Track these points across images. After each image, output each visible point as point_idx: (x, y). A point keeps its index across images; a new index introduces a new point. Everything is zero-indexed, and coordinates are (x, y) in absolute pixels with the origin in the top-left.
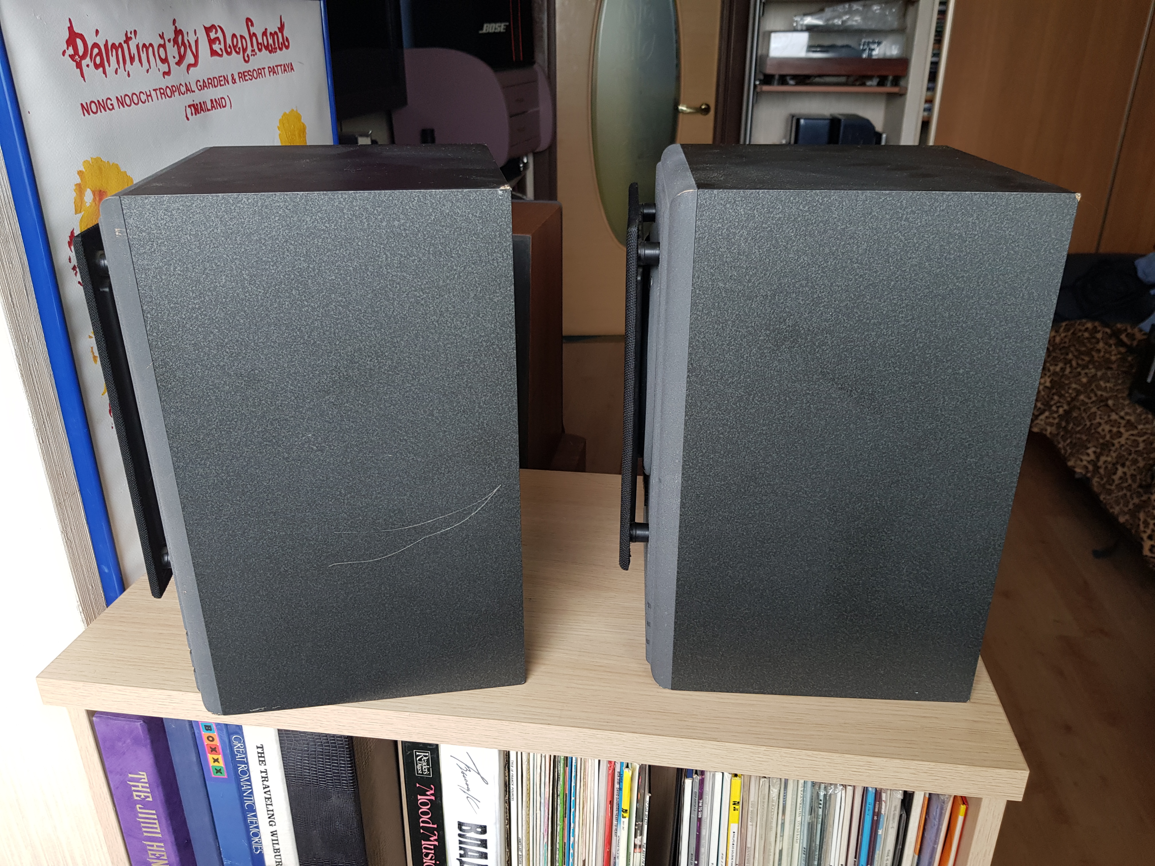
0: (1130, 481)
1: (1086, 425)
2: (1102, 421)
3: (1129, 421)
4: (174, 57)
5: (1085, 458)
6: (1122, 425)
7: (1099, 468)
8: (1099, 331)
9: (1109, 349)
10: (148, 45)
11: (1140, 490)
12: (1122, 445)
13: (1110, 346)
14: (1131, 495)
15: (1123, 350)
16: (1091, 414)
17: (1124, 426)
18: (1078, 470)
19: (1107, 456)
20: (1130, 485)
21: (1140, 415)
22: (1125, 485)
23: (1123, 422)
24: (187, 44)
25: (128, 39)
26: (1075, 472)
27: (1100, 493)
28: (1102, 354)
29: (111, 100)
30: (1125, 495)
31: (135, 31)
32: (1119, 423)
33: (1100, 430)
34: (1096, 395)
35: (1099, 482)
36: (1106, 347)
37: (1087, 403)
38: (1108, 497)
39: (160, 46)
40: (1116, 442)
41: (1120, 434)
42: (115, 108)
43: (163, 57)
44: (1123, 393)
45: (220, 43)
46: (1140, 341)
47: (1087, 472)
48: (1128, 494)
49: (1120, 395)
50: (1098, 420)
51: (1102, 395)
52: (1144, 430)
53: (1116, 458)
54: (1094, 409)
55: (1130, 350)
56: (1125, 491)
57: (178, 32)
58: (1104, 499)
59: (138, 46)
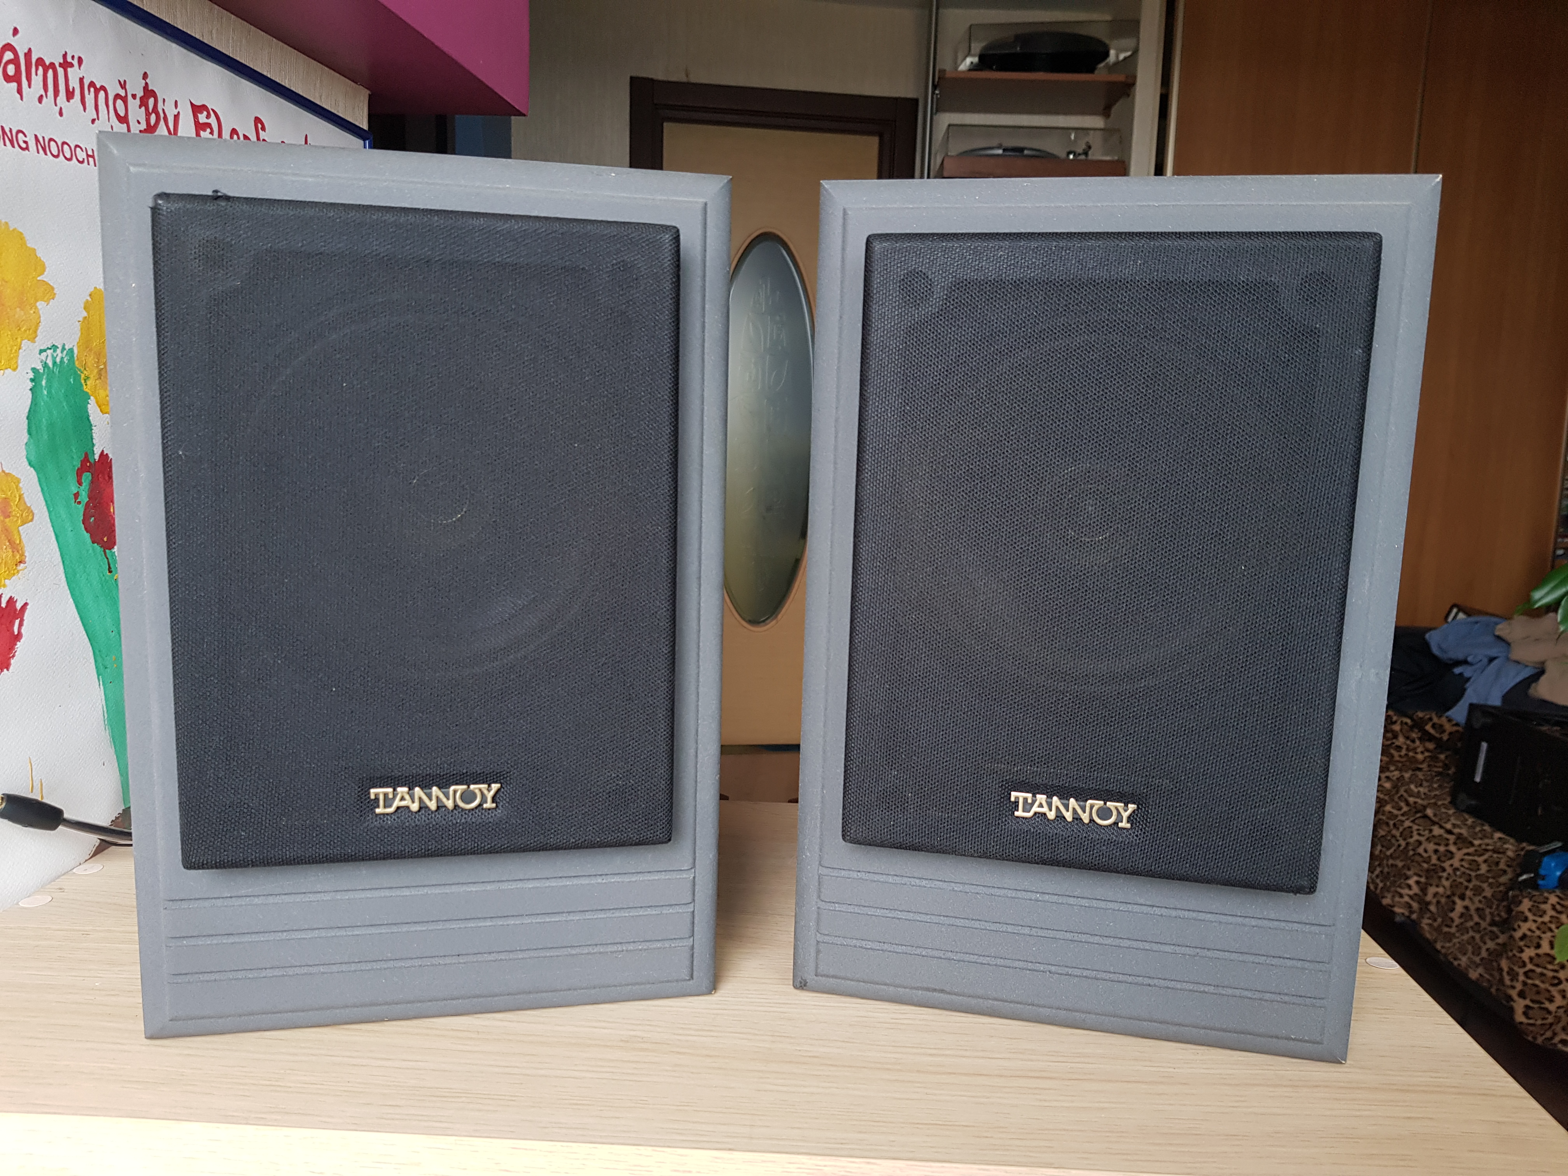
0: (1476, 919)
1: (1399, 846)
2: (1422, 839)
3: (1459, 837)
4: (139, 122)
5: (1405, 891)
6: (1451, 842)
7: (1429, 903)
8: (1395, 722)
9: (1412, 745)
10: (98, 86)
11: (1495, 929)
12: (1457, 869)
13: (1413, 741)
14: (1482, 938)
15: (1431, 746)
16: (1404, 829)
17: (1455, 843)
18: (1397, 910)
19: (1437, 886)
20: (1477, 924)
21: (1472, 827)
22: (1471, 924)
23: (1452, 838)
24: (162, 115)
25: (66, 65)
26: (1394, 913)
27: (1436, 941)
28: (1403, 752)
29: (25, 136)
30: (1473, 938)
31: (80, 60)
32: (1448, 840)
33: (1421, 850)
34: (1408, 804)
35: (1430, 925)
36: (1408, 742)
37: (1397, 816)
38: (1448, 945)
39: (117, 96)
40: (1446, 865)
41: (1450, 855)
42: (30, 149)
43: (122, 114)
44: (1445, 799)
45: (212, 133)
46: (1450, 734)
47: (1412, 912)
48: (1477, 936)
49: (1440, 803)
50: (1416, 837)
51: (1415, 803)
52: (1484, 847)
53: (1451, 886)
54: (1407, 824)
55: (1441, 745)
56: (1471, 933)
57: (148, 93)
58: (1443, 947)
59: (81, 80)
